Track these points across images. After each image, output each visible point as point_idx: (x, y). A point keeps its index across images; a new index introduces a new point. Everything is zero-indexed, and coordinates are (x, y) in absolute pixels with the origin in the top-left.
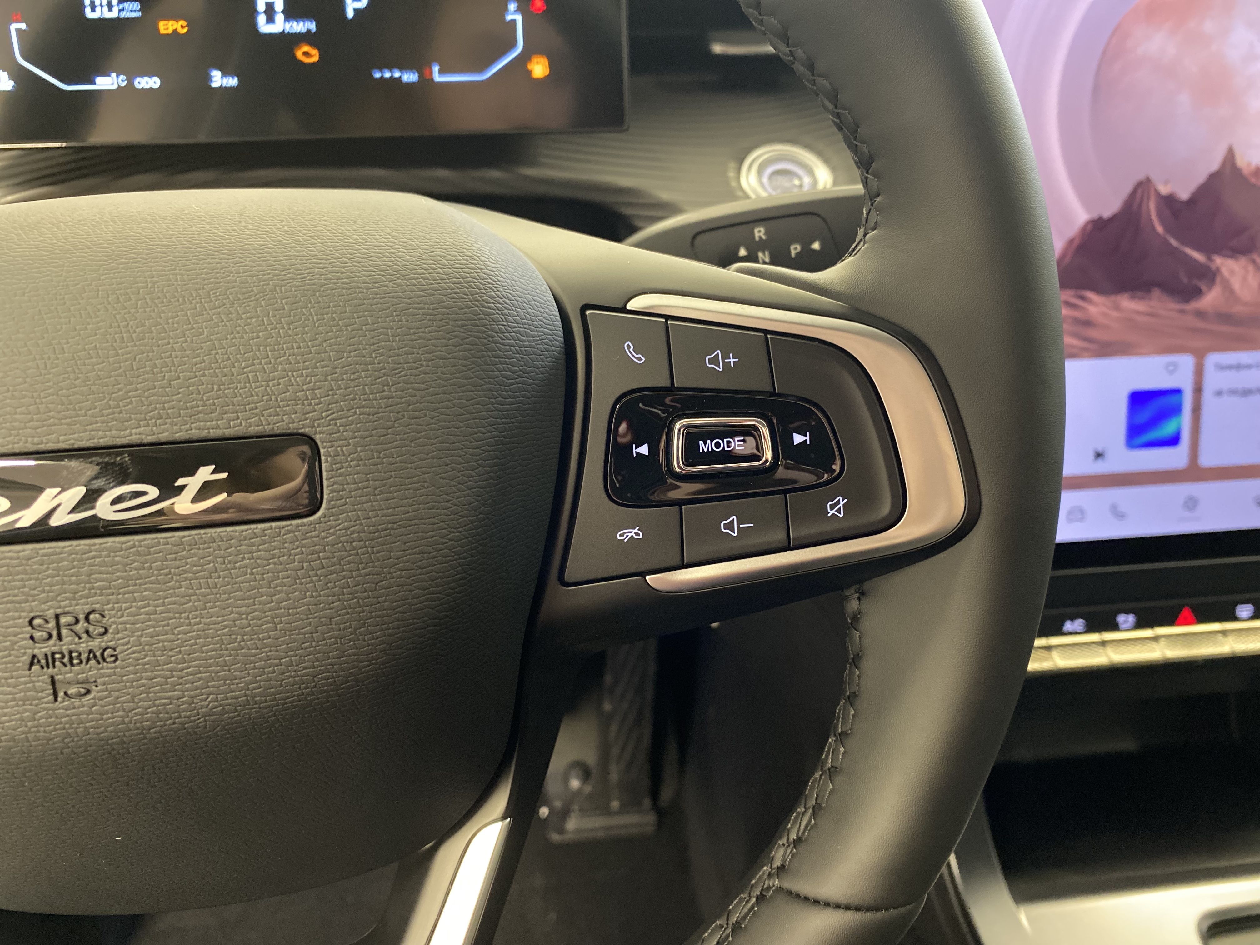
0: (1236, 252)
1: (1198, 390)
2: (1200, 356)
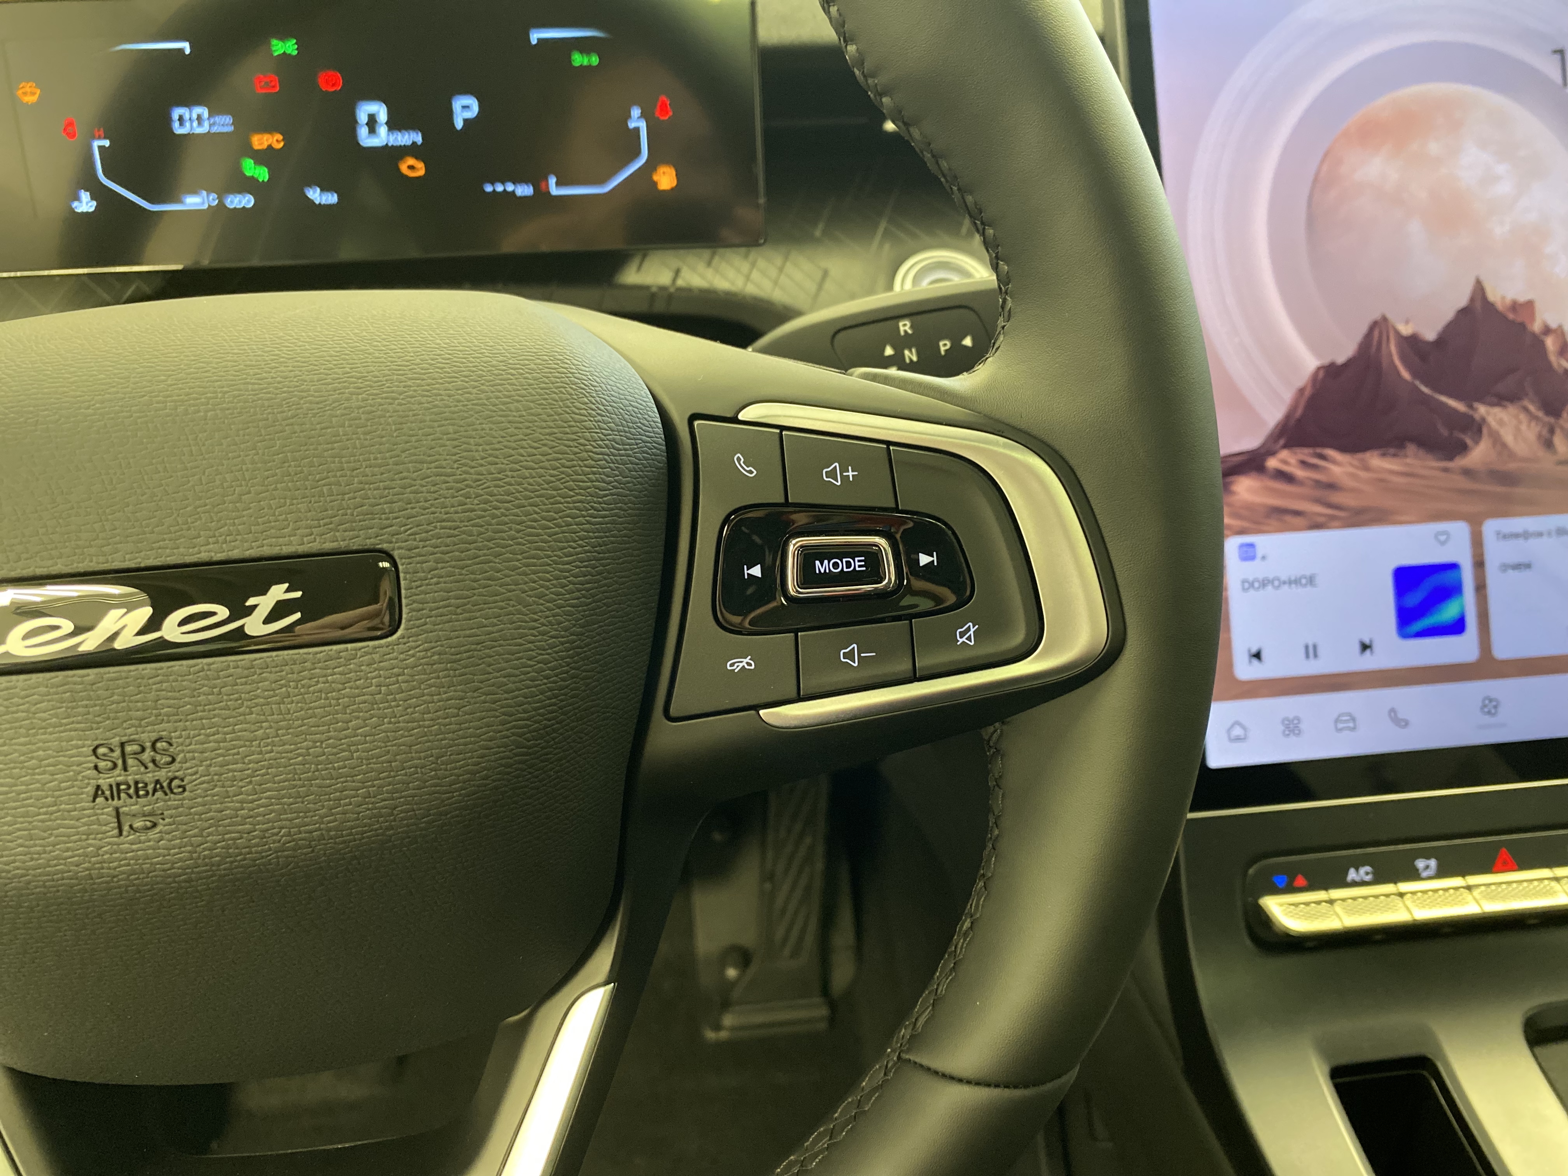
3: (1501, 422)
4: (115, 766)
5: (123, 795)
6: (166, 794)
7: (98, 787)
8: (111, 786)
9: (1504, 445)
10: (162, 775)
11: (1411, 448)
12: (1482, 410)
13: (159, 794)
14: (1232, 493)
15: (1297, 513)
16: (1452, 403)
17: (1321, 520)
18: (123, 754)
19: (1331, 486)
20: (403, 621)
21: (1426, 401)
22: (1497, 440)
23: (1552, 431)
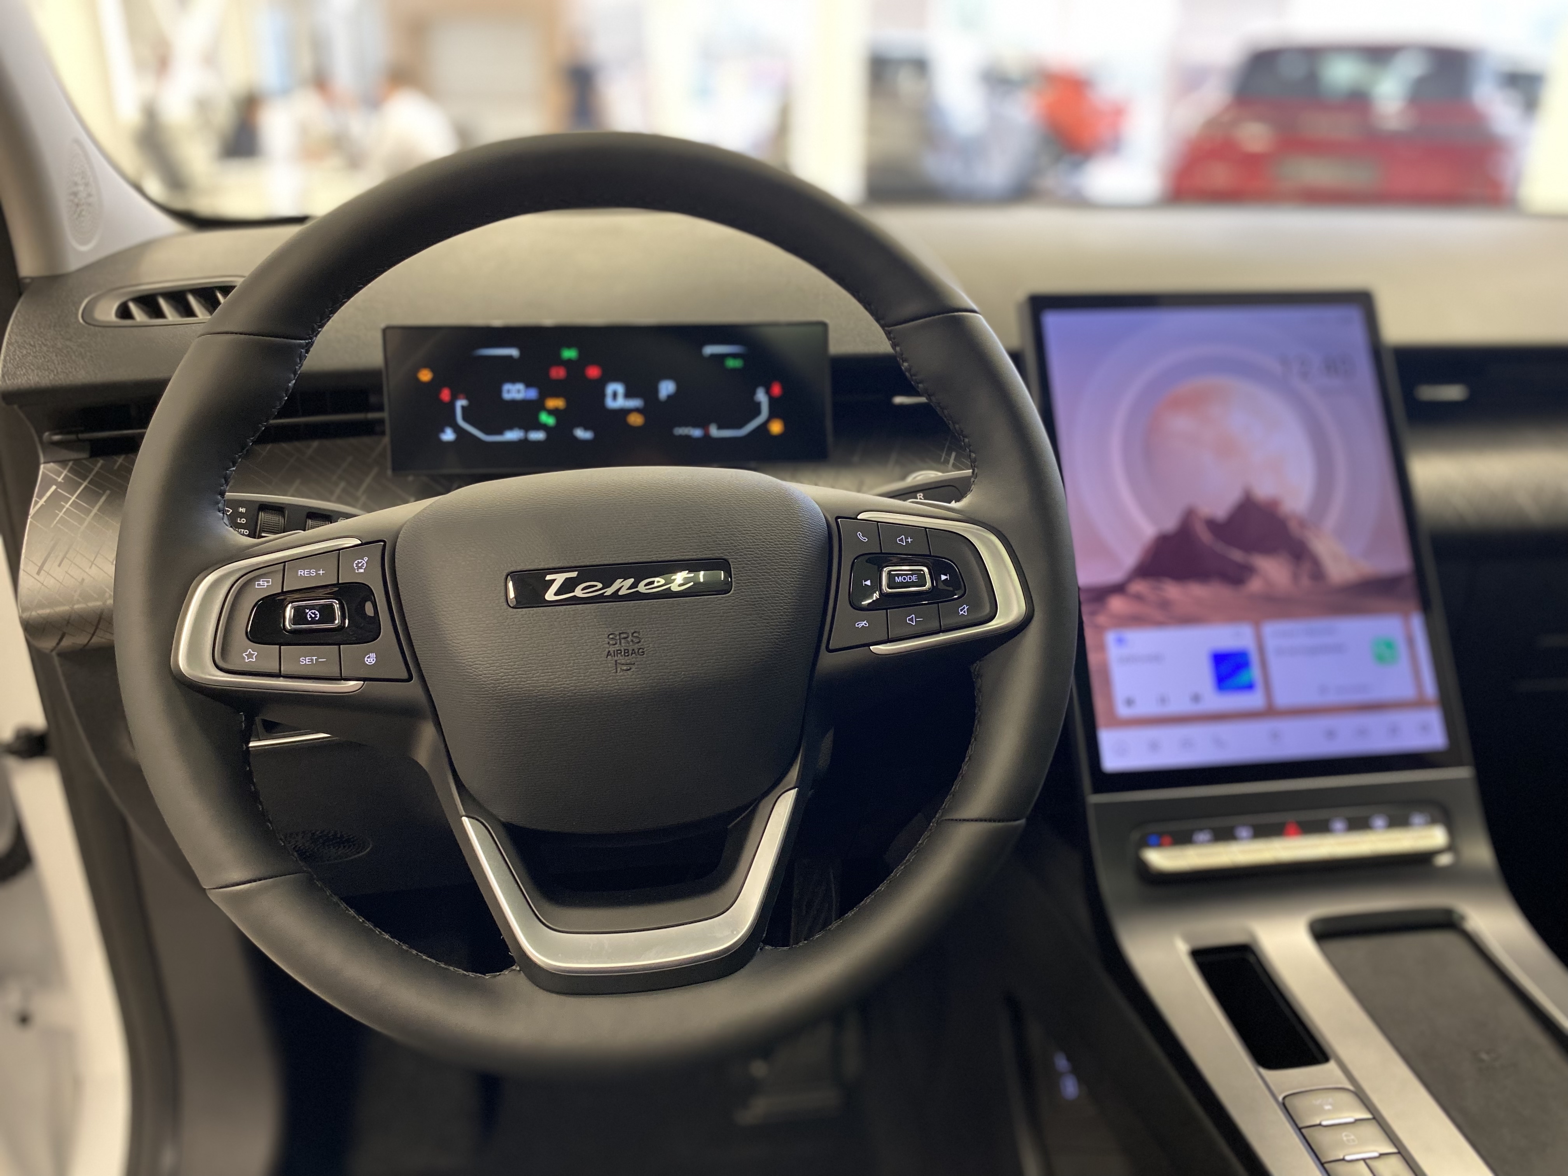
3: (1267, 567)
4: (616, 644)
5: (619, 655)
6: (636, 655)
7: (609, 651)
8: (614, 651)
9: (1269, 580)
10: (636, 647)
11: (1216, 581)
12: (1255, 558)
13: (634, 655)
14: (1106, 606)
16: (1237, 555)
17: (1163, 622)
18: (620, 639)
19: (1168, 602)
20: (733, 587)
21: (1220, 554)
22: (1265, 578)
23: (1297, 572)
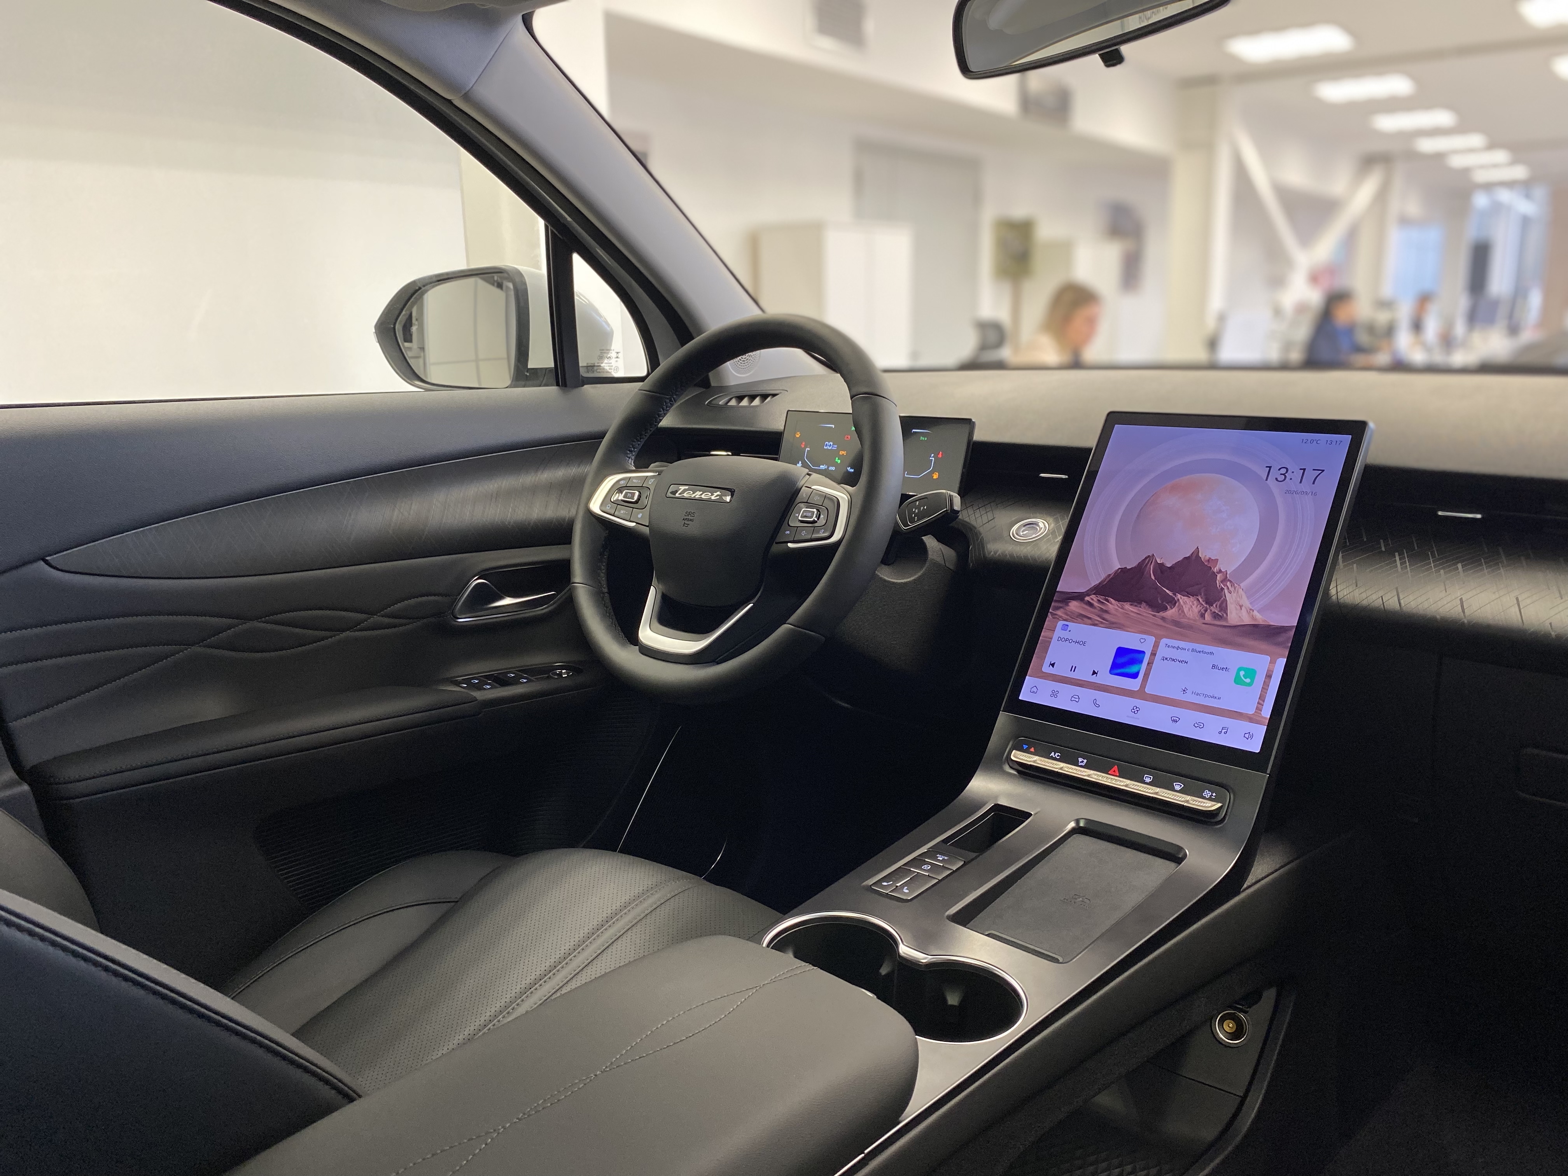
0: (1189, 594)
1: (1153, 654)
2: (1158, 639)
3: (1185, 603)
9: (1183, 611)
11: (1144, 604)
12: (1179, 596)
14: (1068, 605)
15: (1089, 618)
16: (1167, 591)
17: (1097, 622)
19: (1106, 612)
21: (1157, 588)
22: (1181, 609)
23: (1206, 611)
